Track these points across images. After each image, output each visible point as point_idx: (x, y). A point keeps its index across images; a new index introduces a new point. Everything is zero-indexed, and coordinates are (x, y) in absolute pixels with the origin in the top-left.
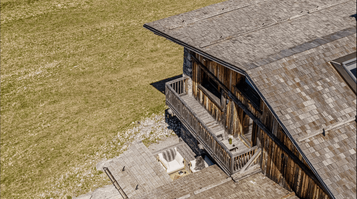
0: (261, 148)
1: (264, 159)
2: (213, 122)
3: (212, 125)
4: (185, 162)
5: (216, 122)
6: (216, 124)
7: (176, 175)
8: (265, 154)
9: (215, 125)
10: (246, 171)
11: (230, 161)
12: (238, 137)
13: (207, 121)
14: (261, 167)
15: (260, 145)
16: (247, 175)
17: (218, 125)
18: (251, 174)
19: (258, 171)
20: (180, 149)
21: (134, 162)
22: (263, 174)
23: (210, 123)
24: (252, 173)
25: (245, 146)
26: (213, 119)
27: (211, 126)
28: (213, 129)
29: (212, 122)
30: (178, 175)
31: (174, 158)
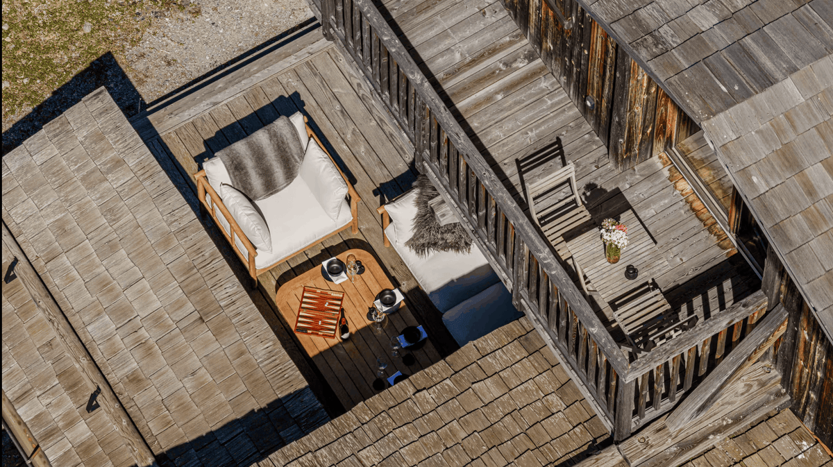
0: (788, 309)
1: (806, 361)
2: (511, 43)
3: (506, 73)
4: (353, 202)
5: (529, 47)
6: (530, 57)
7: (311, 284)
8: (807, 345)
9: (523, 67)
10: (702, 415)
11: (614, 383)
12: (655, 158)
13: (476, 42)
14: (786, 381)
15: (779, 292)
16: (705, 438)
17: (542, 69)
18: (728, 426)
19: (768, 402)
20: (322, 79)
21: (68, 227)
22: (797, 422)
23: (493, 51)
24: (737, 420)
25: (696, 222)
26: (512, 25)
27: (502, 74)
28: (510, 100)
29: (502, 47)
30: (321, 283)
31: (290, 175)
